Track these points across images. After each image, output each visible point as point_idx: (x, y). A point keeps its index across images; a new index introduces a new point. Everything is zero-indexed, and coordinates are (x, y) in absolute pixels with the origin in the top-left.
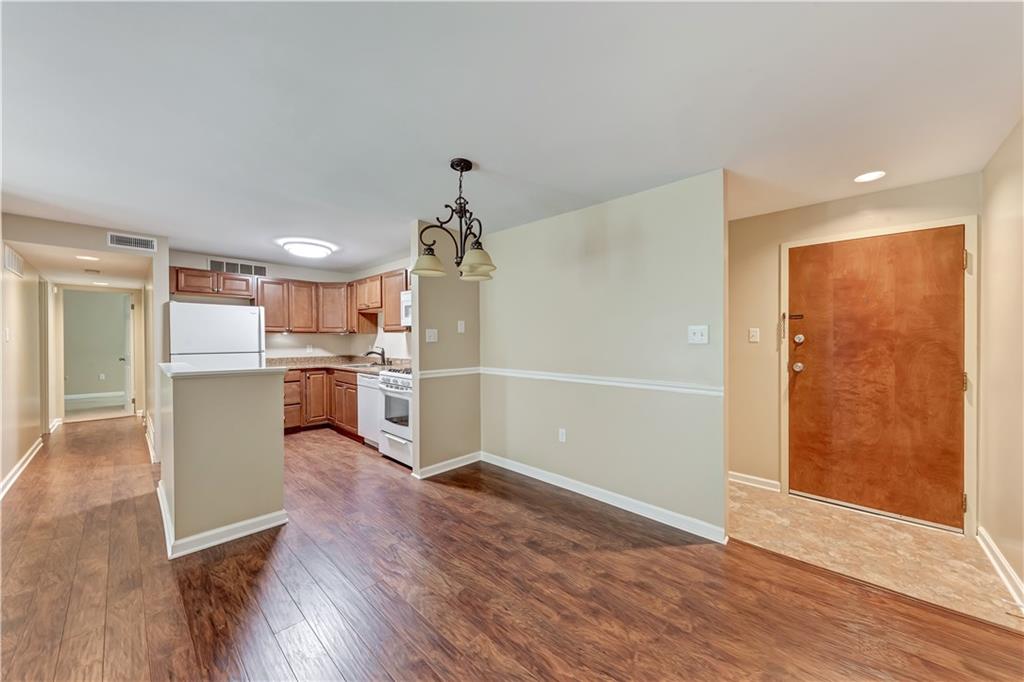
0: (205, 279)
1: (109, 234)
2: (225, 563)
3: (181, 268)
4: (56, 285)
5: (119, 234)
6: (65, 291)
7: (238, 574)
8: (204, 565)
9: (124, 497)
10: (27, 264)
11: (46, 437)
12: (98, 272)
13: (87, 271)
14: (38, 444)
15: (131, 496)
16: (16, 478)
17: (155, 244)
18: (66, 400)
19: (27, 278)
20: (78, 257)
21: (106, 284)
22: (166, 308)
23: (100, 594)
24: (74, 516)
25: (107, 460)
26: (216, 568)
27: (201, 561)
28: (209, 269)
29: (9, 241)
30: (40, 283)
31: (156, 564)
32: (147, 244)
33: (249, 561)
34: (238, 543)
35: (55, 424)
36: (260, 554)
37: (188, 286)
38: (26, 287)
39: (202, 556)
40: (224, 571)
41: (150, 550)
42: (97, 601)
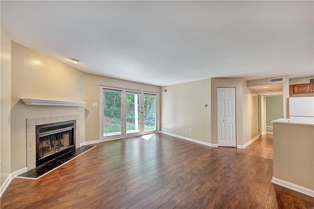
0: (306, 87)
1: (270, 79)
2: (289, 196)
3: (295, 85)
4: (264, 96)
5: (272, 79)
6: (266, 97)
7: (292, 204)
8: (281, 192)
9: (270, 158)
10: (253, 92)
11: (260, 136)
12: (271, 91)
13: (268, 91)
14: (258, 137)
15: (272, 159)
16: (250, 143)
17: (284, 79)
18: (267, 127)
19: (254, 95)
20: (263, 88)
21: (276, 94)
22: (288, 100)
23: (251, 178)
24: (256, 157)
25: (271, 146)
26: (284, 196)
27: (281, 190)
28: (309, 83)
29: (249, 87)
30: (258, 96)
31: (267, 181)
32: (281, 79)
33: (299, 203)
34: (298, 194)
35: (264, 133)
36: (306, 205)
37: (298, 91)
38: (254, 98)
39: (282, 189)
40: (287, 199)
41: (268, 176)
42: (250, 180)
